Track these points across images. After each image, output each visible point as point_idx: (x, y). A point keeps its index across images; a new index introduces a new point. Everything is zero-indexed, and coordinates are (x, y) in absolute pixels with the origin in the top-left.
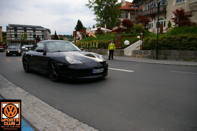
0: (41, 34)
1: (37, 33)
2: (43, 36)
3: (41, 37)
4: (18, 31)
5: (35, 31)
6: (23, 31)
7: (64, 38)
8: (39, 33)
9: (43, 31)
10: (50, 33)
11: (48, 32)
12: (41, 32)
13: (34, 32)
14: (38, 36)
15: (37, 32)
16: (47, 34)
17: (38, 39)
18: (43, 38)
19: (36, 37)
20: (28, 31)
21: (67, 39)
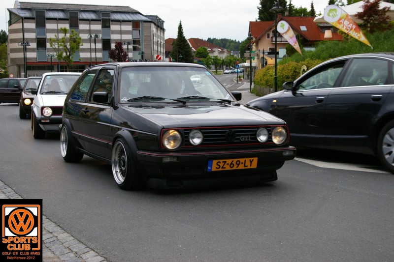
0: (129, 37)
1: (116, 32)
2: (135, 42)
3: (131, 47)
4: (49, 26)
5: (109, 27)
6: (67, 26)
7: (212, 52)
8: (121, 33)
9: (136, 24)
10: (163, 30)
11: (154, 28)
12: (129, 28)
13: (106, 29)
14: (119, 44)
15: (114, 27)
16: (150, 37)
17: (119, 54)
18: (137, 52)
19: (113, 46)
20: (82, 26)
21: (222, 52)
